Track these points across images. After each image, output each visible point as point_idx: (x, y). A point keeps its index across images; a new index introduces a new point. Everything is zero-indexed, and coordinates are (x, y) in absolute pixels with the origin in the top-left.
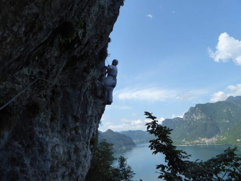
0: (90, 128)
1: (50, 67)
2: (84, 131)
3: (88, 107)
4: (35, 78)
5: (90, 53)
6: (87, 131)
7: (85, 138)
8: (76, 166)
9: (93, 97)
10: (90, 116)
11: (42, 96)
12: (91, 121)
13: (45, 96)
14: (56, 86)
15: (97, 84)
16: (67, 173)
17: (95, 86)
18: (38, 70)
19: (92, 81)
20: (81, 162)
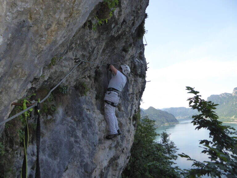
0: (132, 106)
1: (91, 49)
2: (127, 108)
3: (129, 86)
4: (79, 61)
5: (127, 32)
6: (129, 108)
7: (128, 114)
8: (121, 140)
9: (133, 75)
10: (131, 94)
11: (87, 76)
12: (133, 99)
13: (89, 77)
14: (98, 67)
15: (136, 62)
16: (113, 145)
17: (134, 64)
18: (81, 53)
19: (131, 60)
20: (125, 136)
